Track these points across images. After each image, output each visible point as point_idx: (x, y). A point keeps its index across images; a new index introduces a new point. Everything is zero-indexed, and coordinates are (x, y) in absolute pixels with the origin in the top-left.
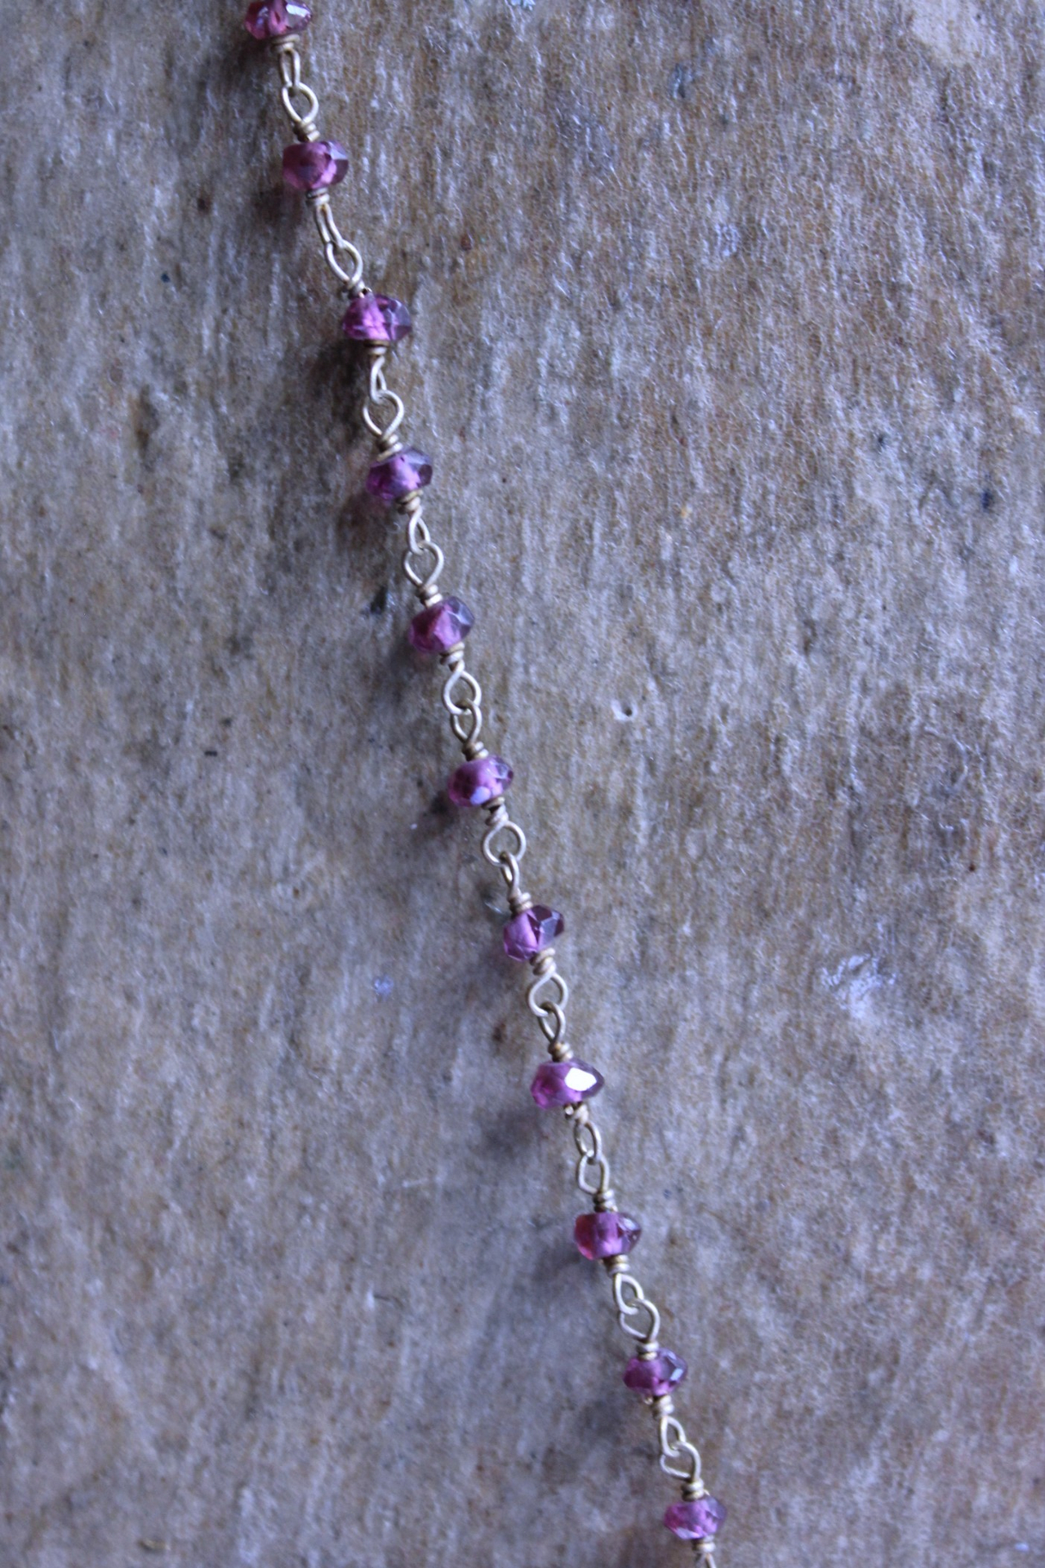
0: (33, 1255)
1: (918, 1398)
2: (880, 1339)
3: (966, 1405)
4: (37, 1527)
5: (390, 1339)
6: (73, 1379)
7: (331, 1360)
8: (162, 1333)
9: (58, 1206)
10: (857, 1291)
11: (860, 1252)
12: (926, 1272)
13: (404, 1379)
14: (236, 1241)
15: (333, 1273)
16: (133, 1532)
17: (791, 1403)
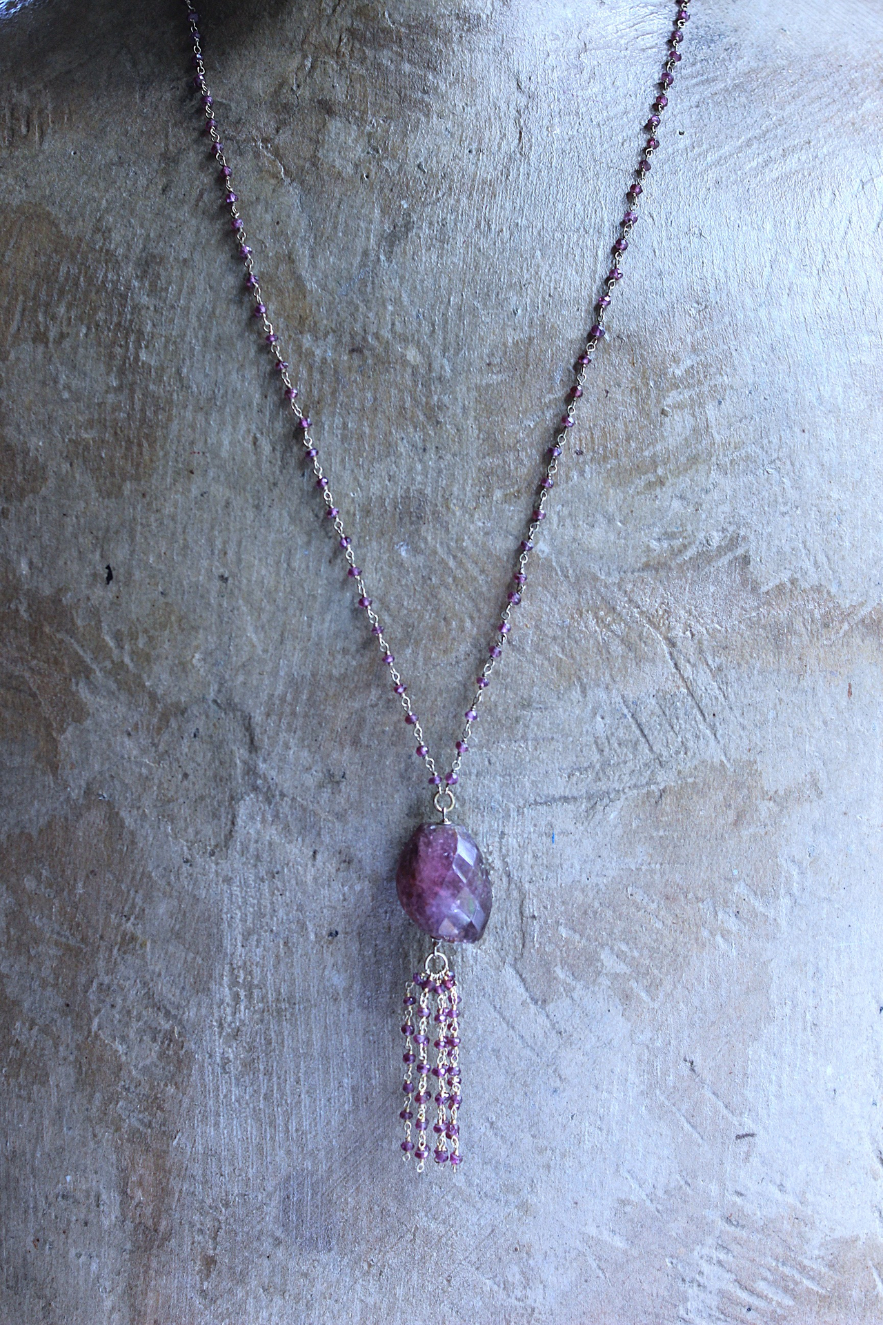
0: (236, 612)
1: (419, 634)
2: (411, 621)
3: (429, 635)
4: (238, 671)
5: (310, 626)
6: (244, 638)
7: (298, 631)
8: (263, 627)
9: (241, 602)
10: (406, 612)
11: (405, 603)
12: (419, 607)
13: (313, 634)
14: (277, 606)
15: (298, 613)
16: (258, 671)
17: (393, 636)
